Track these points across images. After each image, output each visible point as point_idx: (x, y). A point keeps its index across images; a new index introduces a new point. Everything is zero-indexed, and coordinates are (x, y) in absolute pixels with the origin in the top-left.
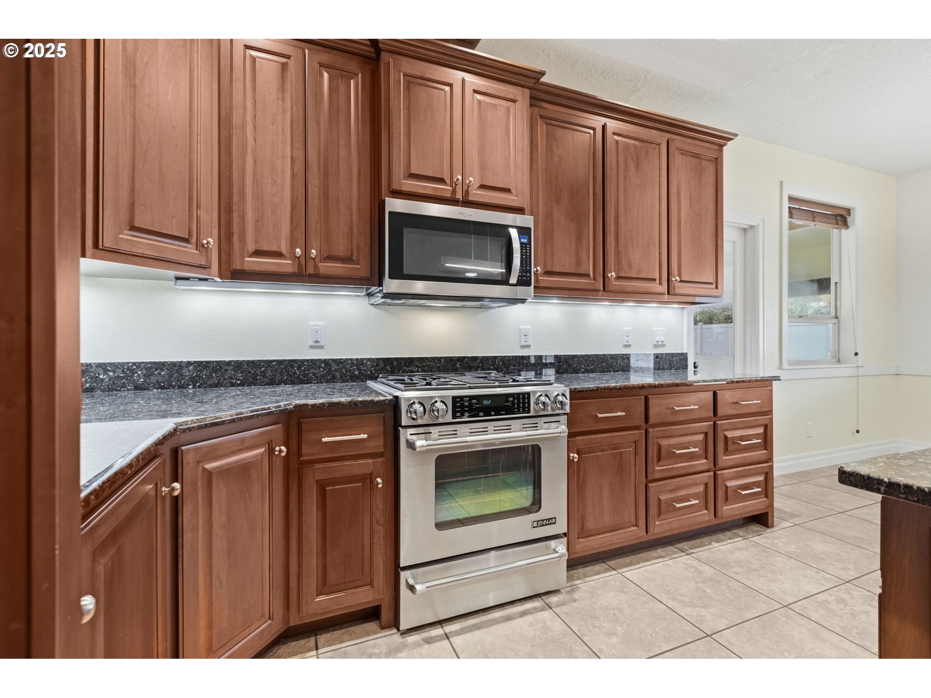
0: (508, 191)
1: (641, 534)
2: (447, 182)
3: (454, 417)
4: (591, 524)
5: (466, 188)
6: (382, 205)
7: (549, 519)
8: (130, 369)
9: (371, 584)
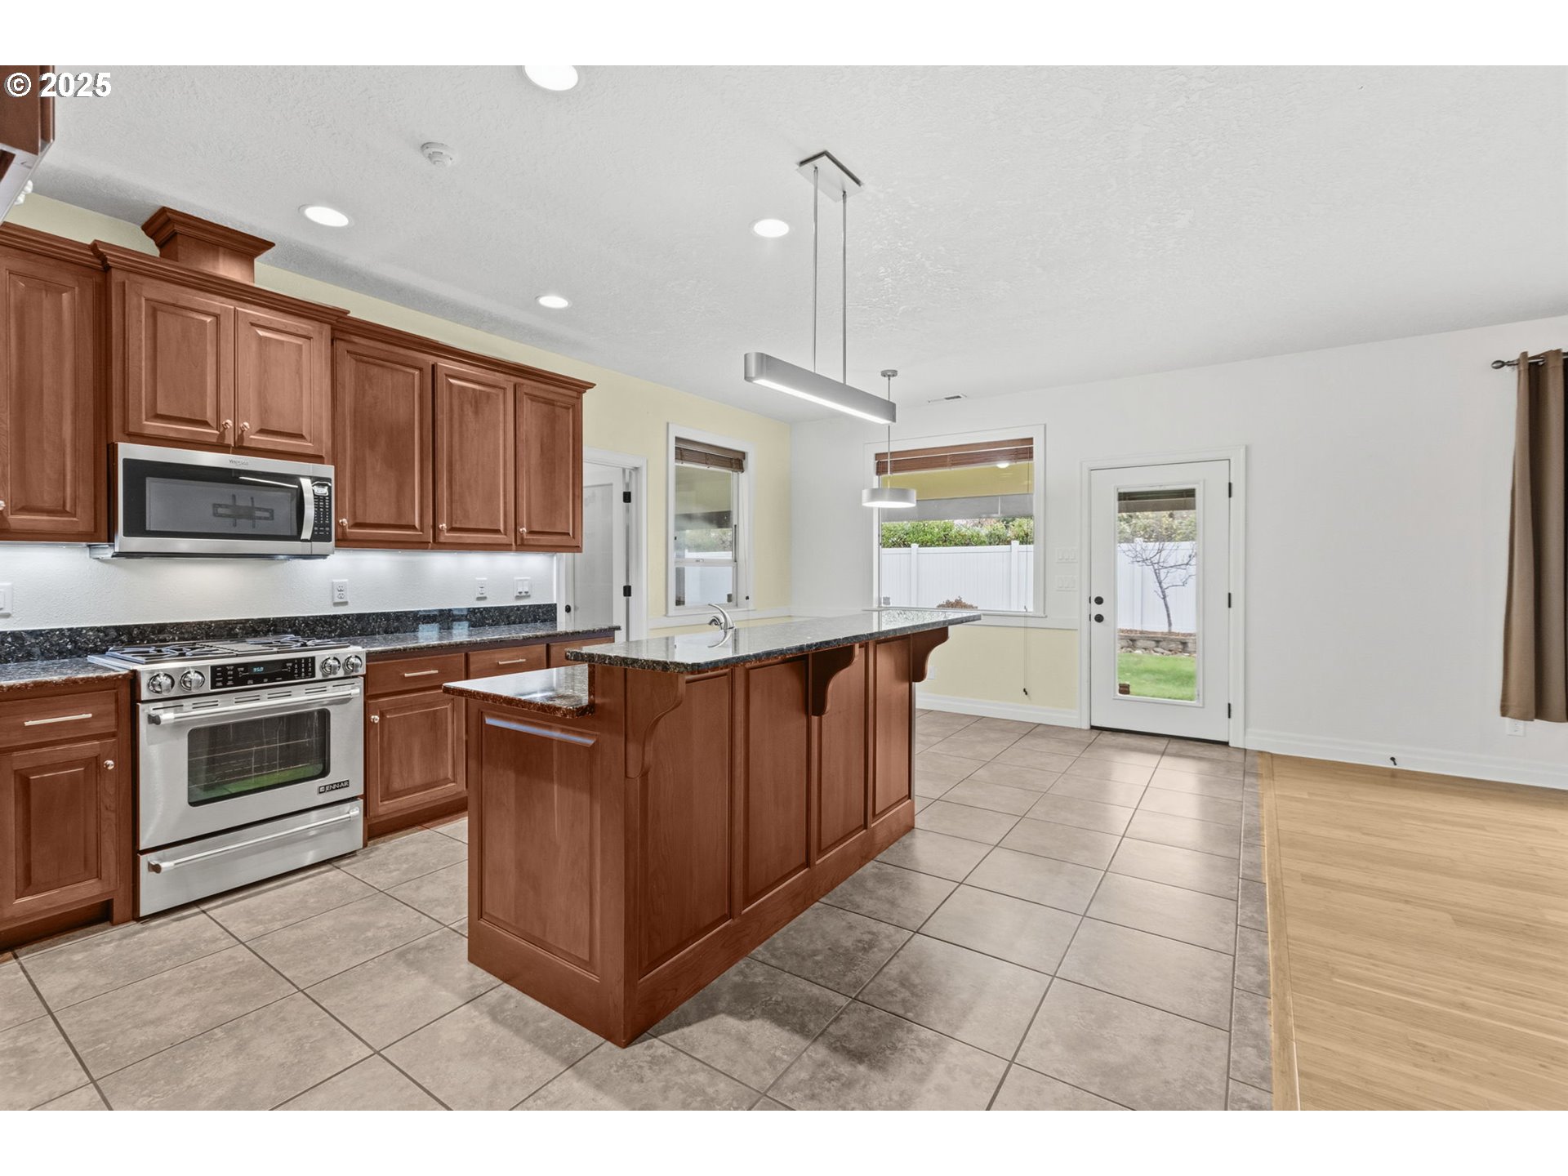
0: (300, 436)
1: (460, 790)
2: (211, 424)
3: (213, 687)
4: (397, 784)
5: (240, 432)
6: (112, 450)
7: (340, 783)
9: (99, 876)
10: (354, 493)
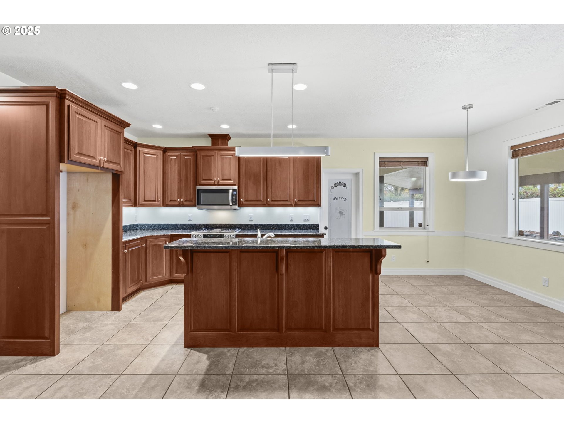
0: (230, 180)
2: (213, 180)
5: (218, 181)
6: (196, 188)
8: (151, 225)
10: (245, 193)
